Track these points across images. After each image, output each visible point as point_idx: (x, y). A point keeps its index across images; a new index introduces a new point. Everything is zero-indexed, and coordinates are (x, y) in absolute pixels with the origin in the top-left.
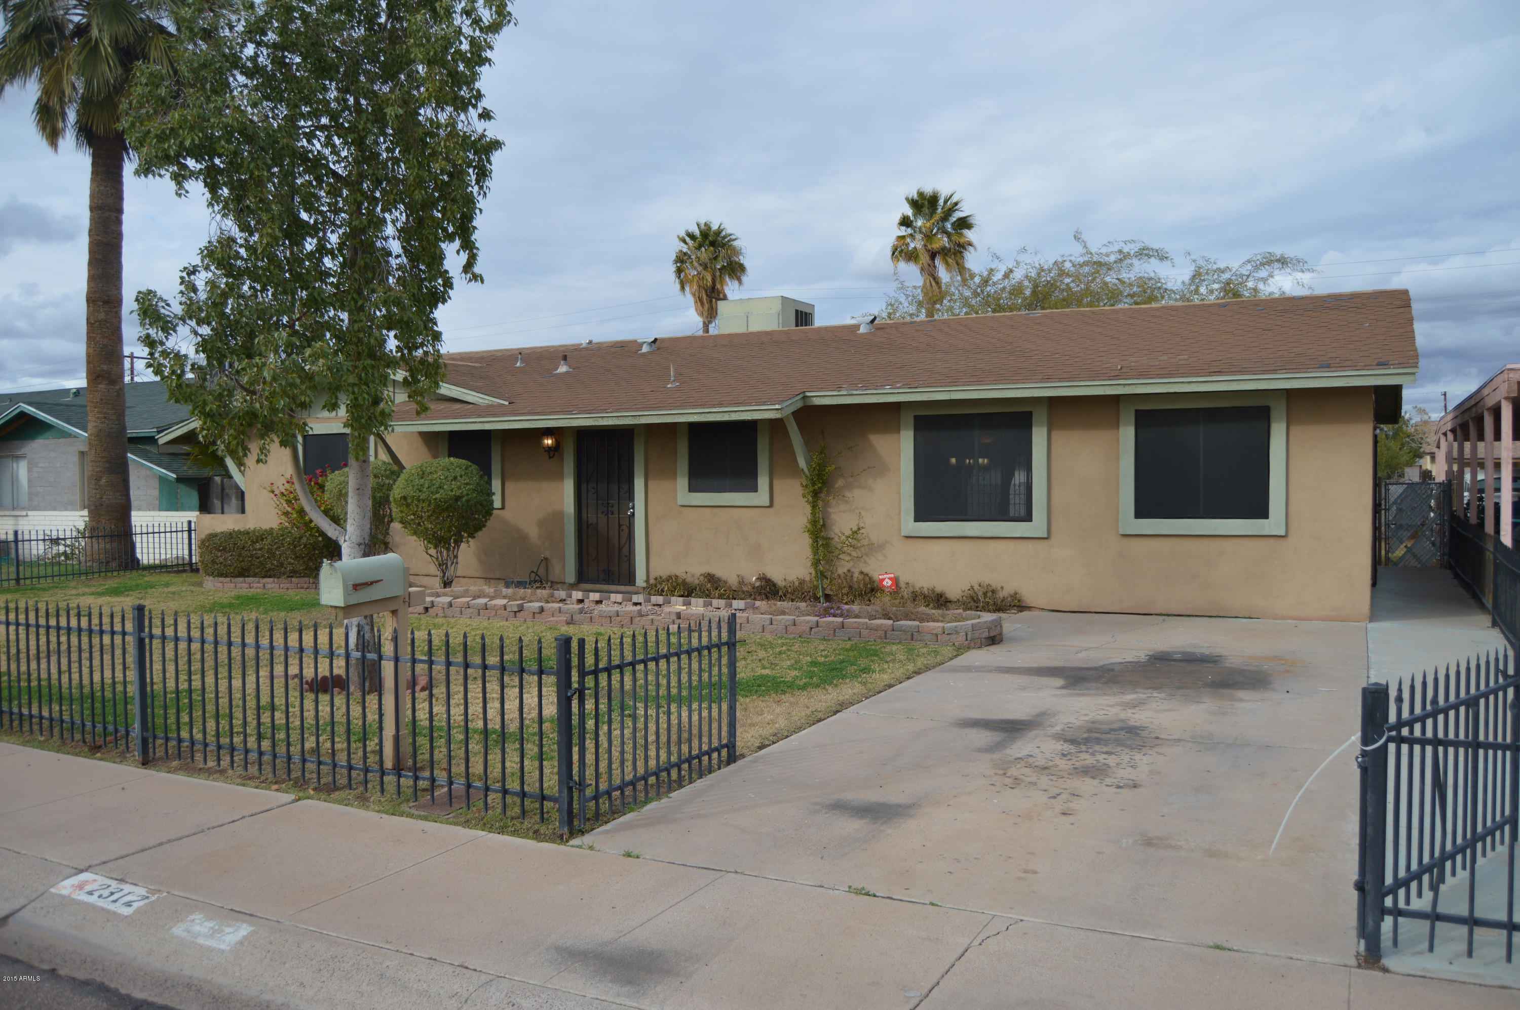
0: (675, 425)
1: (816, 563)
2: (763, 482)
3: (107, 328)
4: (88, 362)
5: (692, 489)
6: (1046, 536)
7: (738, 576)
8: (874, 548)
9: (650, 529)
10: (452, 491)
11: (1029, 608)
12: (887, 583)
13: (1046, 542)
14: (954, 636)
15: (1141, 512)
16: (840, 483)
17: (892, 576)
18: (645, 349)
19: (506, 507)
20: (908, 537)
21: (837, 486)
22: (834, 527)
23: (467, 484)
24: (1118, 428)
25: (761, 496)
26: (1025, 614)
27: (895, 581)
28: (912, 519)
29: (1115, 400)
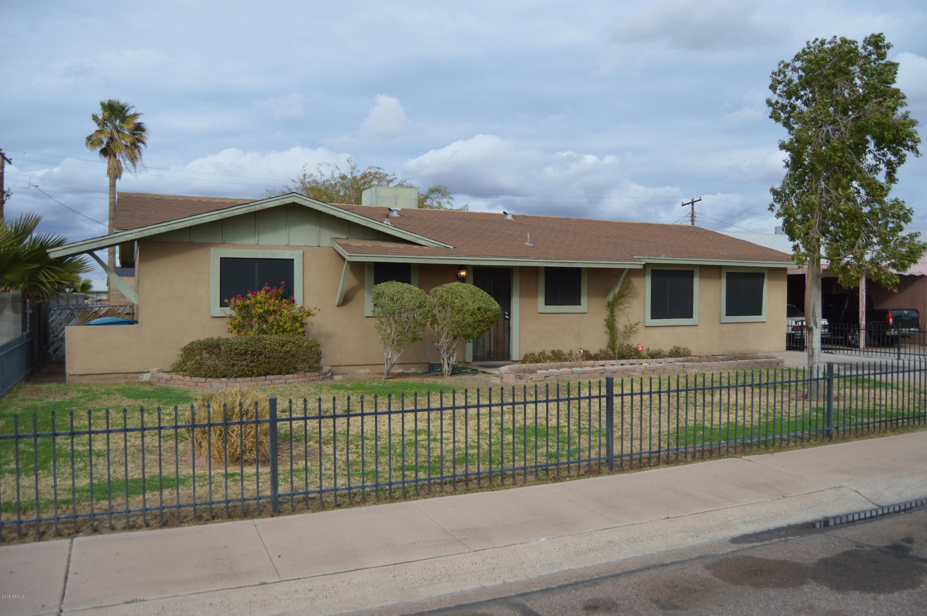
0: (537, 268)
5: (547, 303)
6: (696, 324)
8: (634, 333)
9: (521, 326)
12: (640, 348)
13: (696, 327)
15: (728, 313)
17: (642, 345)
20: (647, 327)
24: (721, 279)
28: (650, 318)
29: (720, 267)
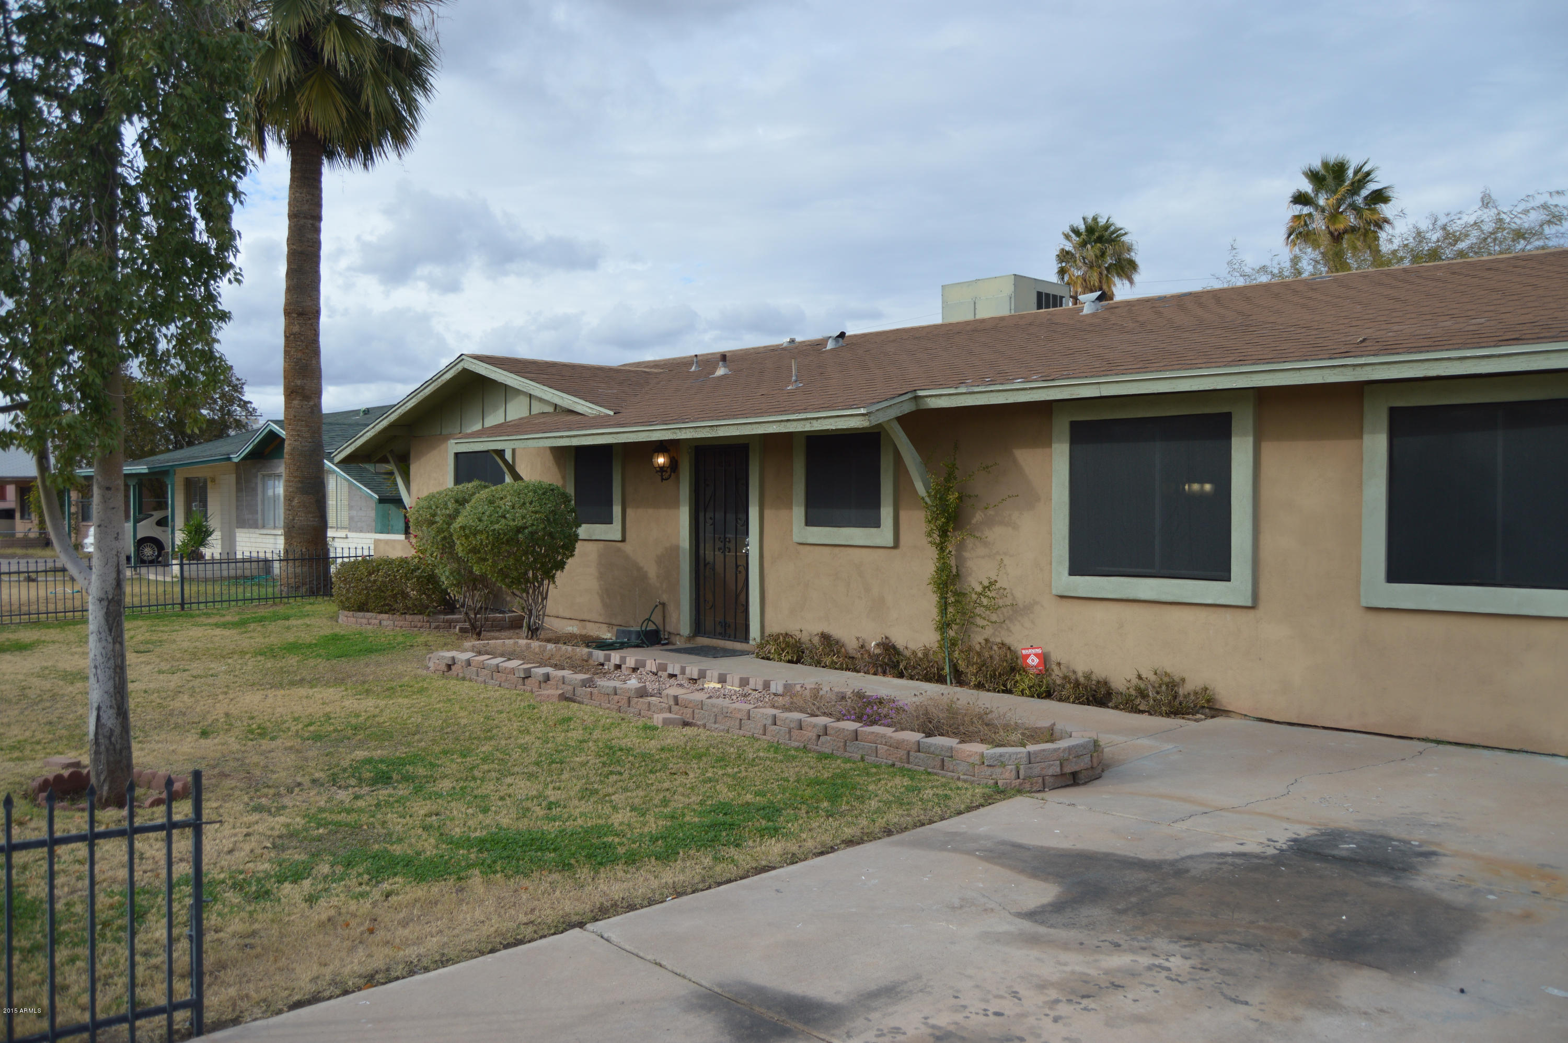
1: (943, 626)
2: (886, 513)
3: (302, 341)
4: (285, 378)
5: (809, 522)
6: (1249, 604)
7: (858, 639)
8: (1019, 611)
9: (766, 571)
10: (514, 520)
11: (1225, 713)
12: (1033, 661)
13: (1251, 613)
14: (998, 770)
15: (1396, 574)
16: (978, 517)
17: (1039, 651)
18: (830, 345)
19: (627, 540)
20: (1062, 597)
21: (974, 521)
22: (970, 579)
23: (536, 512)
24: (1361, 438)
25: (883, 535)
26: (1219, 721)
27: (1044, 658)
28: (1066, 572)
29: (1357, 392)
